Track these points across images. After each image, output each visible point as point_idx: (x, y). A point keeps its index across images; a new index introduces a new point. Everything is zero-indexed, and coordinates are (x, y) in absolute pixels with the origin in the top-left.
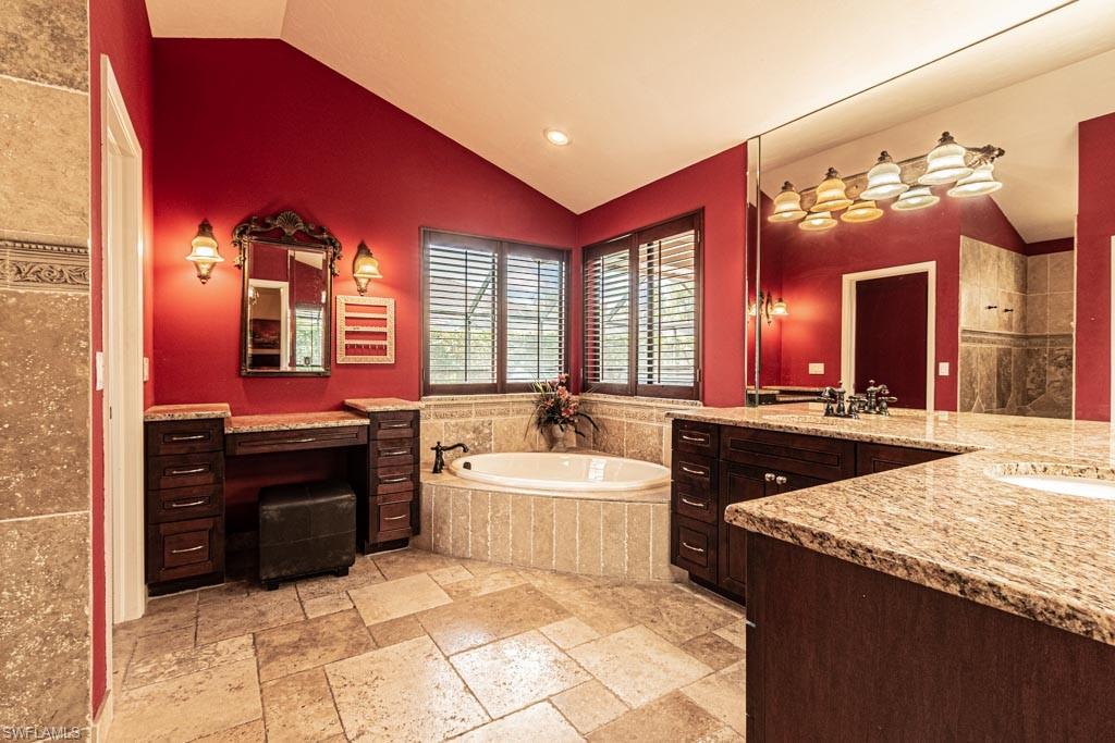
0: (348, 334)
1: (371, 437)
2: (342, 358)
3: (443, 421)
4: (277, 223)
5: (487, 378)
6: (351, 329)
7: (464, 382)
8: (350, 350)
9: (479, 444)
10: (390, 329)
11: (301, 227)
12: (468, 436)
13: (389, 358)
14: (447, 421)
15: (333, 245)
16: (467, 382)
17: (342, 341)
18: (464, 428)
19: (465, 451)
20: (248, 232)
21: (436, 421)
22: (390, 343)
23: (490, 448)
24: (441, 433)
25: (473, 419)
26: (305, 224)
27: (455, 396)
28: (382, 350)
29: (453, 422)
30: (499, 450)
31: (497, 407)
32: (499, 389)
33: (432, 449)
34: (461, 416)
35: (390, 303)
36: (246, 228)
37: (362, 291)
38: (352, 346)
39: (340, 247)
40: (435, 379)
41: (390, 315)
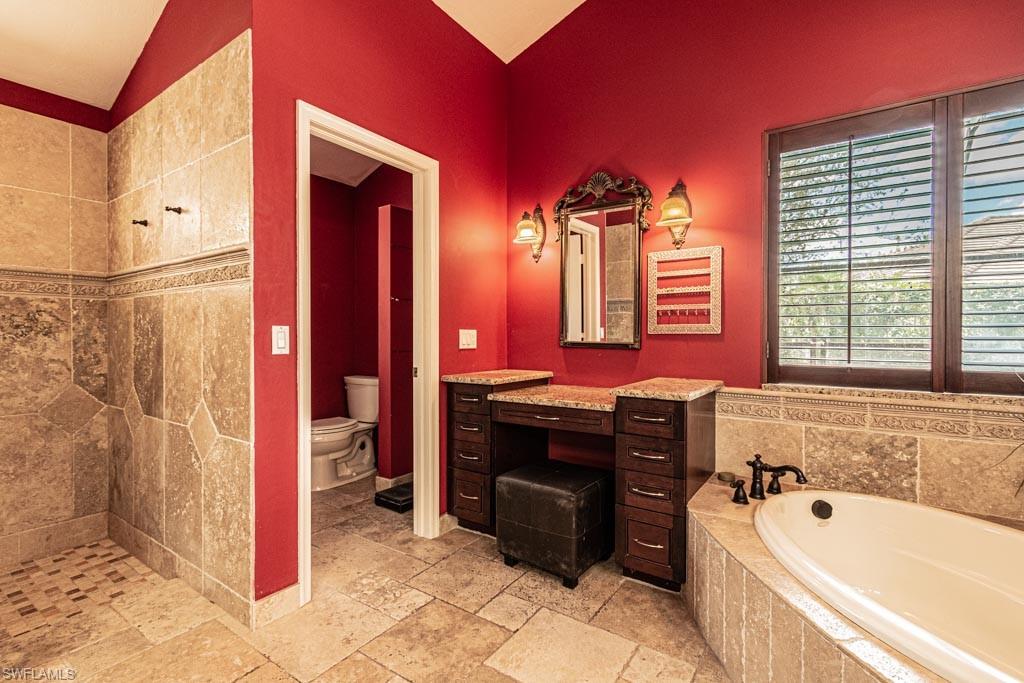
0: (660, 297)
1: (618, 428)
2: (654, 327)
3: (803, 425)
4: (588, 189)
5: (920, 361)
6: (664, 291)
7: (845, 365)
8: (663, 317)
9: (881, 476)
10: (714, 287)
11: (610, 185)
12: (856, 458)
13: (714, 326)
14: (812, 425)
15: (641, 195)
16: (852, 365)
17: (653, 307)
18: (846, 442)
19: (798, 480)
20: (565, 205)
21: (791, 422)
22: (714, 305)
23: (912, 489)
24: (799, 443)
25: (867, 430)
26: (614, 179)
27: (826, 387)
28: (704, 316)
29: (824, 428)
30: (935, 500)
31: (932, 416)
32: (936, 383)
33: (749, 463)
34: (840, 422)
35: (715, 253)
36: (563, 202)
37: (677, 243)
38: (665, 313)
39: (651, 195)
40: (789, 357)
41: (715, 269)
